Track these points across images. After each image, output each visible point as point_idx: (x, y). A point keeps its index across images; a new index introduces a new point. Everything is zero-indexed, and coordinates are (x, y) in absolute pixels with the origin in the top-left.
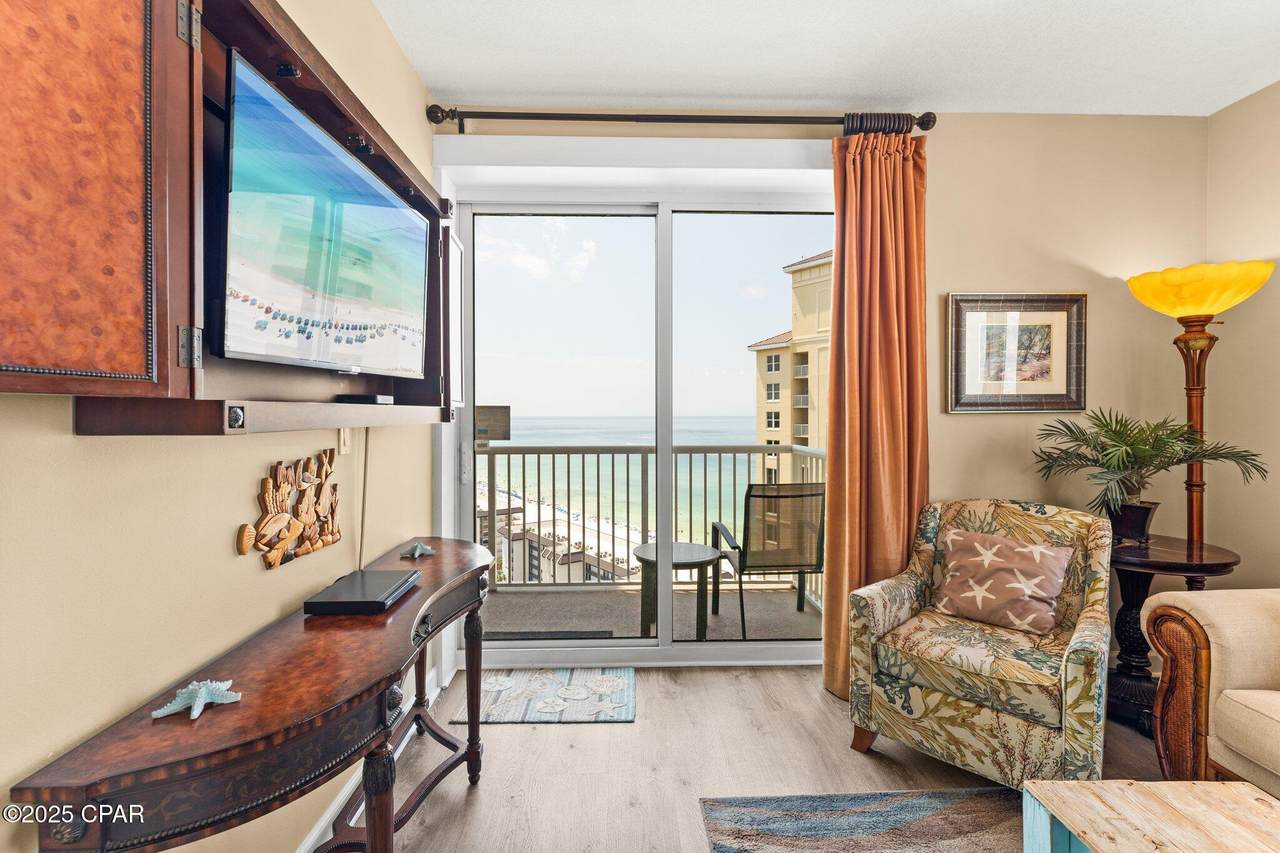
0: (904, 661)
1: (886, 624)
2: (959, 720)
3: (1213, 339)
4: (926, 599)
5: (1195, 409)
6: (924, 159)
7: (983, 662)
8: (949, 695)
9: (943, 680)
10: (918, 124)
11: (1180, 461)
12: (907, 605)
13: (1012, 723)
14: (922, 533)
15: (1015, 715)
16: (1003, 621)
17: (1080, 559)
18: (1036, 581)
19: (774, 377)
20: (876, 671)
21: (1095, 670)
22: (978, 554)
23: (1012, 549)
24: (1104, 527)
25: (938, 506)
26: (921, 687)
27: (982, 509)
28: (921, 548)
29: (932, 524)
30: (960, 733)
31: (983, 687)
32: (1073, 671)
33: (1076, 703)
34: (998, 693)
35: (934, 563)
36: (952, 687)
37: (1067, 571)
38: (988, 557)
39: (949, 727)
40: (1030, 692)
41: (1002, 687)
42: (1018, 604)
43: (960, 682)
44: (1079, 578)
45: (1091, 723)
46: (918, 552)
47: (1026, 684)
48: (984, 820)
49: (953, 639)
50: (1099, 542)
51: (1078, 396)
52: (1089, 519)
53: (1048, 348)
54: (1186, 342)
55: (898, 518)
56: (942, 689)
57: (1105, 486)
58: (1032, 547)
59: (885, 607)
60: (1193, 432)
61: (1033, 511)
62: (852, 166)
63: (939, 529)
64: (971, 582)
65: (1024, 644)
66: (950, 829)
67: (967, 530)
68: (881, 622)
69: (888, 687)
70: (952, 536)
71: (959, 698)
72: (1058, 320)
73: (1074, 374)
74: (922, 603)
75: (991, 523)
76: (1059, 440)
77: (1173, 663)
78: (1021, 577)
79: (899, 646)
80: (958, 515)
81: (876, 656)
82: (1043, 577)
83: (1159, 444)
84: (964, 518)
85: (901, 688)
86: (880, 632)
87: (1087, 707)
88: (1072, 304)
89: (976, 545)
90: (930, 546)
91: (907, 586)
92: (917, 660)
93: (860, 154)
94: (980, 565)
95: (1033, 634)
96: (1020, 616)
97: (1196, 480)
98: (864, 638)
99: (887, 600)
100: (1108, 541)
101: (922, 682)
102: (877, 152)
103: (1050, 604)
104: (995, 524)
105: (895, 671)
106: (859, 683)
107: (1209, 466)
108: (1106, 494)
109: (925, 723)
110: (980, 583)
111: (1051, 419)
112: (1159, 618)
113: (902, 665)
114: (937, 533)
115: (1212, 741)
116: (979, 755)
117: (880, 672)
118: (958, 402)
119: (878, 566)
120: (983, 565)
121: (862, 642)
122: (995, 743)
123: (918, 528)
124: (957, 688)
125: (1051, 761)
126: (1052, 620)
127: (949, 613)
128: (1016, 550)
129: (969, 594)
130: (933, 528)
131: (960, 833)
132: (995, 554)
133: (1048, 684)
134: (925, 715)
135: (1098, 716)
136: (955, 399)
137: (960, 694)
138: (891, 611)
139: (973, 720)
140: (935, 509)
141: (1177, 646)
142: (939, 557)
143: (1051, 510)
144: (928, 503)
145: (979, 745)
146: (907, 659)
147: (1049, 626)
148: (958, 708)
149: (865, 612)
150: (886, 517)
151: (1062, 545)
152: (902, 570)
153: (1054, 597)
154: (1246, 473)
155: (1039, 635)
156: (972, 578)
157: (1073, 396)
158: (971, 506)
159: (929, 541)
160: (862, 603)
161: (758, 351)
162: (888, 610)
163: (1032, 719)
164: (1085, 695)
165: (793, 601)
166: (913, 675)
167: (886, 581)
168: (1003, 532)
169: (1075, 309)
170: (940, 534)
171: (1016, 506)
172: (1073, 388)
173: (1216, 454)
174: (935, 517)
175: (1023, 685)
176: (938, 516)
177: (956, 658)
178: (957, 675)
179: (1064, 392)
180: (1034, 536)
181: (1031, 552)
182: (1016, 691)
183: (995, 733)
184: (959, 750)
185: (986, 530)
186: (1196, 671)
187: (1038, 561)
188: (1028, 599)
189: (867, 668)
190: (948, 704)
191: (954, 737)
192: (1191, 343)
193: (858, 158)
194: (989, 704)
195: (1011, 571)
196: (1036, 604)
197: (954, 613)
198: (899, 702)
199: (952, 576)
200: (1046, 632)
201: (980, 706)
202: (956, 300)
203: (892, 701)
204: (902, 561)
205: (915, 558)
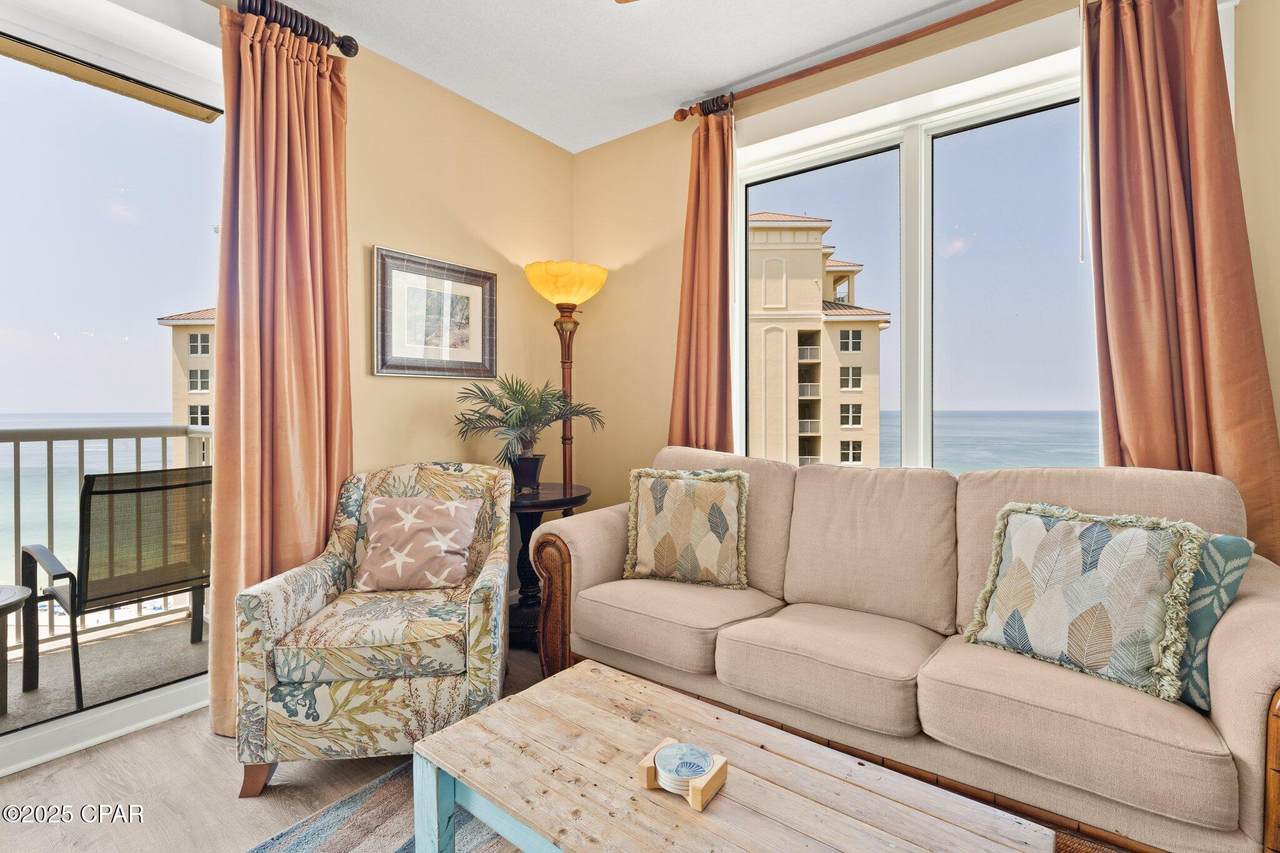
0: (308, 659)
1: (290, 621)
2: (371, 704)
3: (576, 324)
4: (344, 580)
5: (567, 379)
6: (344, 85)
7: (395, 631)
8: (360, 681)
9: (355, 665)
10: (338, 45)
11: (557, 418)
12: (321, 592)
13: (422, 684)
14: (343, 508)
15: (426, 675)
16: (423, 582)
17: (488, 509)
18: (451, 535)
19: (199, 361)
20: (272, 684)
21: (493, 604)
22: (399, 519)
23: (430, 508)
24: (507, 477)
25: (363, 477)
26: (329, 683)
27: (406, 473)
28: (342, 525)
29: (354, 497)
30: (373, 718)
31: (394, 657)
32: (475, 610)
33: (478, 641)
34: (409, 658)
35: (357, 540)
36: (363, 670)
37: (478, 521)
38: (409, 521)
39: (360, 717)
40: (439, 646)
41: (414, 651)
42: (434, 562)
43: (372, 661)
44: (485, 525)
45: (488, 656)
46: (337, 530)
47: (435, 639)
48: (394, 804)
49: (368, 616)
50: (502, 490)
51: (491, 365)
52: (495, 472)
53: (468, 318)
54: (561, 324)
55: (312, 494)
56: (352, 676)
57: (507, 441)
58: (449, 504)
59: (287, 601)
60: (565, 396)
61: (452, 469)
62: (249, 53)
63: (362, 502)
64: (392, 550)
65: (438, 598)
66: (356, 834)
67: (391, 496)
68: (281, 621)
69: (288, 698)
70: (374, 504)
71: (371, 680)
72: (475, 293)
73: (487, 345)
74: (342, 588)
75: (414, 487)
76: (474, 402)
77: (550, 580)
78: (438, 535)
79: (302, 644)
80: (382, 484)
81: (272, 666)
82: (457, 530)
83: (544, 405)
84: (389, 485)
85: (305, 694)
86: (280, 633)
87: (487, 641)
88: (485, 279)
89: (398, 510)
90: (353, 521)
91: (320, 571)
92: (323, 653)
93: (261, 41)
94: (401, 530)
95: (449, 588)
96: (436, 574)
97: (568, 434)
98: (256, 648)
99: (290, 592)
100: (508, 488)
101: (332, 676)
102: (284, 50)
103: (463, 555)
104: (418, 486)
105: (296, 676)
106: (250, 707)
107: (576, 421)
108: (508, 448)
109: (335, 724)
110: (400, 549)
111: (467, 384)
112: (542, 545)
113: (305, 664)
114: (361, 506)
115: (573, 637)
116: (391, 734)
117: (280, 684)
118: (384, 364)
119: (286, 554)
120: (403, 529)
121: (253, 654)
122: (407, 713)
123: (338, 503)
124: (369, 669)
125: (457, 709)
126: (464, 569)
127: (369, 589)
128: (436, 508)
129: (389, 563)
130: (357, 500)
131: (368, 831)
132: (416, 516)
133: (453, 633)
134: (334, 713)
135: (495, 647)
136: (382, 361)
137: (372, 674)
138: (295, 605)
139: (385, 698)
140: (359, 480)
141: (551, 565)
142: (361, 533)
143: (466, 467)
144: (352, 474)
145: (391, 722)
146: (311, 655)
147: (461, 577)
148: (369, 690)
149: (257, 614)
150: (296, 497)
151: (475, 497)
152: (318, 554)
153: (465, 546)
154: (593, 424)
155: (453, 588)
156: (392, 545)
157: (487, 364)
158: (396, 472)
159: (350, 515)
160: (254, 603)
161: (174, 326)
162: (291, 604)
163: (440, 673)
164: (485, 631)
165: (186, 632)
166: (320, 672)
167: (296, 570)
168: (425, 494)
169: (487, 285)
170: (364, 506)
171: (438, 467)
172: (487, 357)
173: (578, 413)
174: (358, 488)
175: (433, 642)
176: (362, 487)
177: (368, 636)
178: (368, 653)
179: (480, 361)
180: (452, 494)
181: (448, 508)
182: (426, 649)
183: (407, 702)
184: (371, 738)
185: (409, 494)
186: (563, 582)
187: (453, 514)
188: (443, 554)
189: (260, 686)
190: (358, 691)
191: (366, 726)
192: (564, 326)
193: (258, 47)
194: (402, 674)
195: (429, 531)
196: (451, 558)
197: (375, 589)
198: (302, 711)
199: (373, 548)
200: (459, 584)
201: (393, 679)
202: (382, 255)
203: (293, 713)
204: (318, 544)
205: (334, 537)
